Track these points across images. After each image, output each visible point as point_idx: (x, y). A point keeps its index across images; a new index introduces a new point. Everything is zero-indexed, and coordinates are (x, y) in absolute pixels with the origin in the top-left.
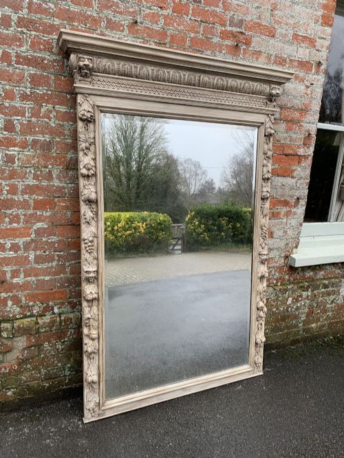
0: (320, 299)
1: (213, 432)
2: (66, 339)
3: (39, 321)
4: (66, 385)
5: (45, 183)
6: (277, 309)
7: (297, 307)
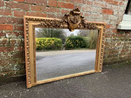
0: (127, 45)
2: (13, 52)
4: (15, 75)
6: (111, 48)
7: (118, 47)
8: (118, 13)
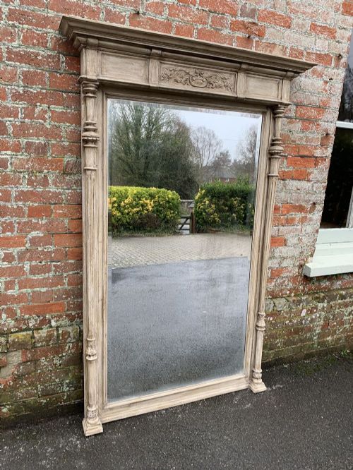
0: (337, 310)
1: (220, 455)
2: (64, 354)
3: (35, 335)
4: (65, 401)
5: (40, 189)
6: (290, 321)
7: (312, 319)
8: (300, 240)
